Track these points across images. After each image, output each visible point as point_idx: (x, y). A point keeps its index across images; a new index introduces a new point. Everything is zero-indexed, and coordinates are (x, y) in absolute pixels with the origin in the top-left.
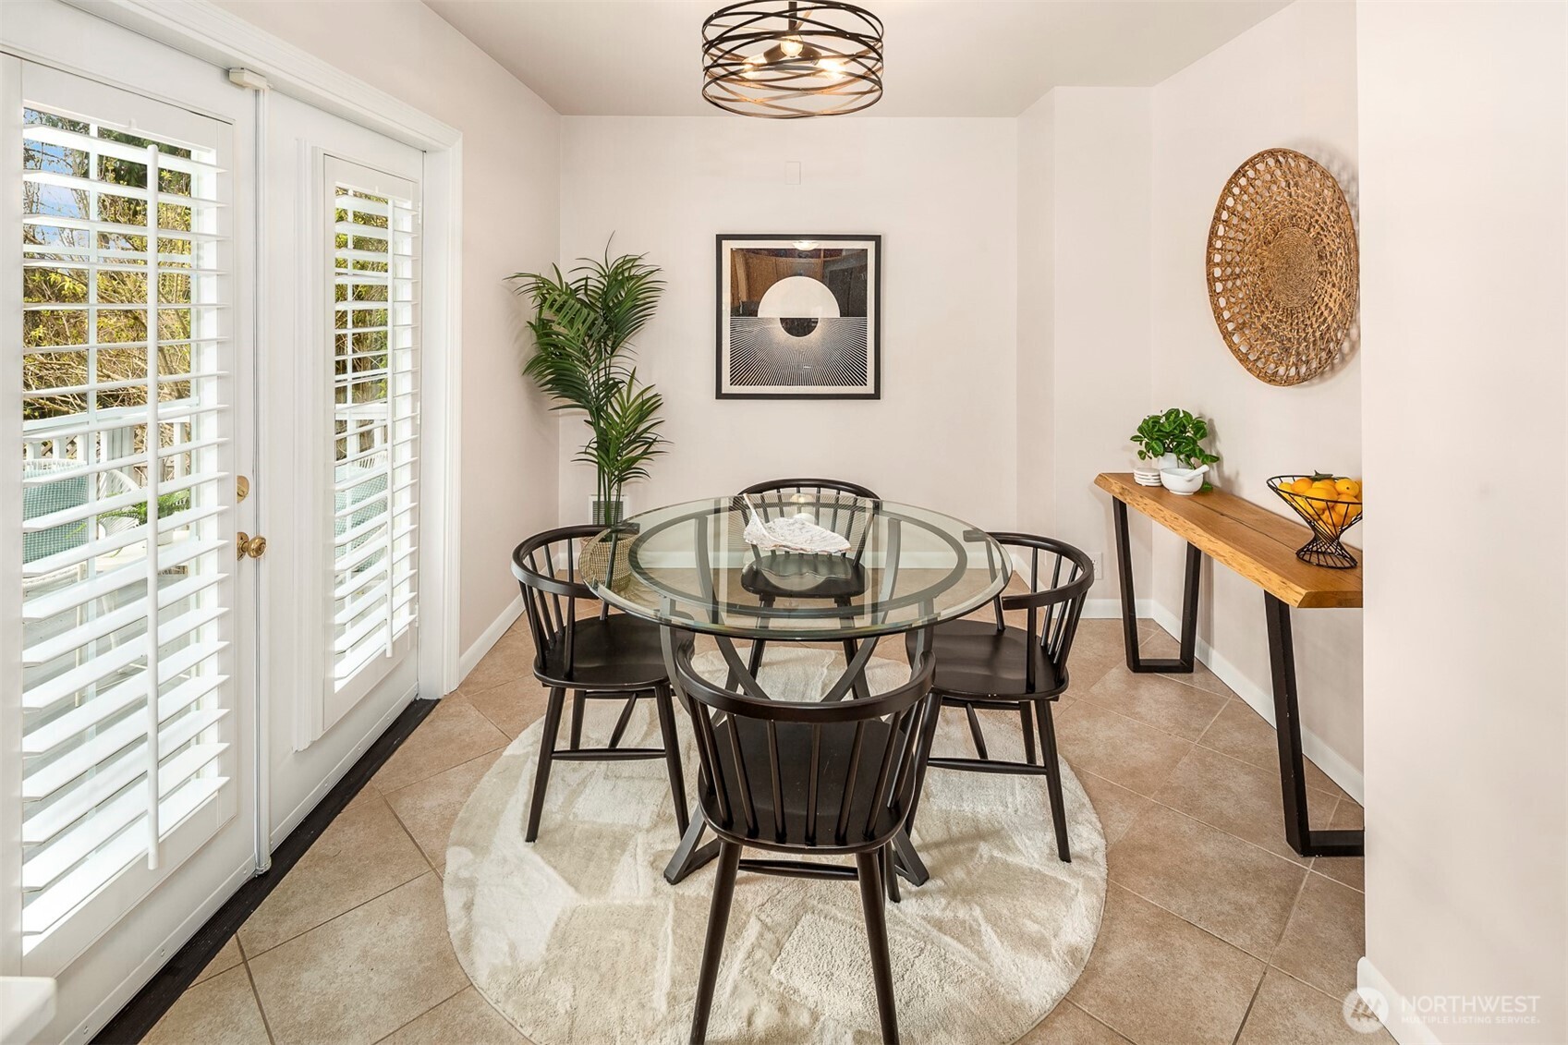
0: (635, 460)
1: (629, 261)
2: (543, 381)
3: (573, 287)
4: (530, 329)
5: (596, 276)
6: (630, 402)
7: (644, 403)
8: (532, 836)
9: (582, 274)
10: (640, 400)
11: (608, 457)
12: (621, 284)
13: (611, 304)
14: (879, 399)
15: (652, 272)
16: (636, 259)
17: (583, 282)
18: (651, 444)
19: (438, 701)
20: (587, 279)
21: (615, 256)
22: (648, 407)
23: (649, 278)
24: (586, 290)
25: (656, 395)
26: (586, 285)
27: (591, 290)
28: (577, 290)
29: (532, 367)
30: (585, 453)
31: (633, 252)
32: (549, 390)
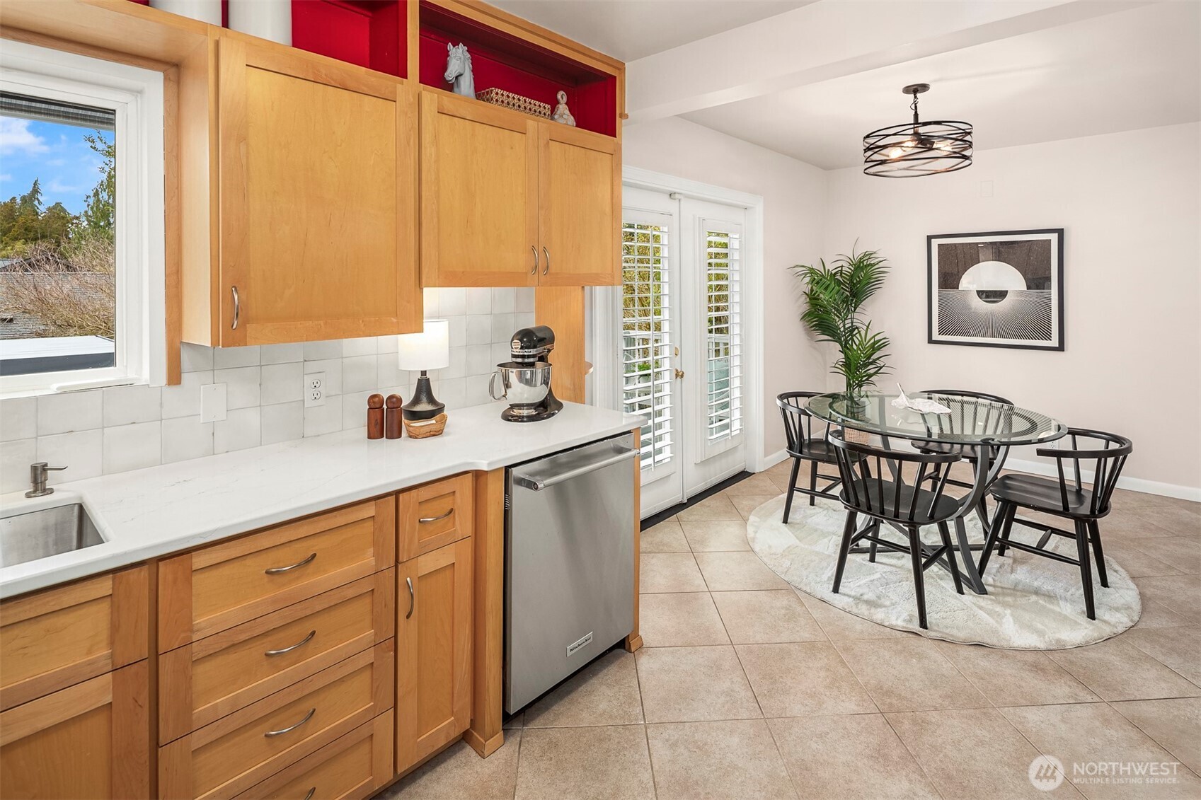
0: (871, 376)
1: (867, 255)
2: (812, 325)
3: (833, 272)
4: (805, 296)
5: (847, 265)
6: (867, 341)
7: (875, 343)
8: (785, 521)
9: (839, 264)
10: (872, 341)
11: (850, 371)
12: (862, 269)
13: (855, 281)
14: (1063, 351)
15: (881, 261)
16: (872, 254)
17: (840, 269)
18: (881, 368)
19: (754, 473)
20: (842, 267)
21: (859, 253)
22: (877, 346)
23: (881, 265)
24: (841, 273)
25: (885, 338)
26: (841, 270)
27: (845, 274)
28: (836, 273)
29: (806, 317)
30: (834, 367)
31: (870, 249)
32: (814, 330)
